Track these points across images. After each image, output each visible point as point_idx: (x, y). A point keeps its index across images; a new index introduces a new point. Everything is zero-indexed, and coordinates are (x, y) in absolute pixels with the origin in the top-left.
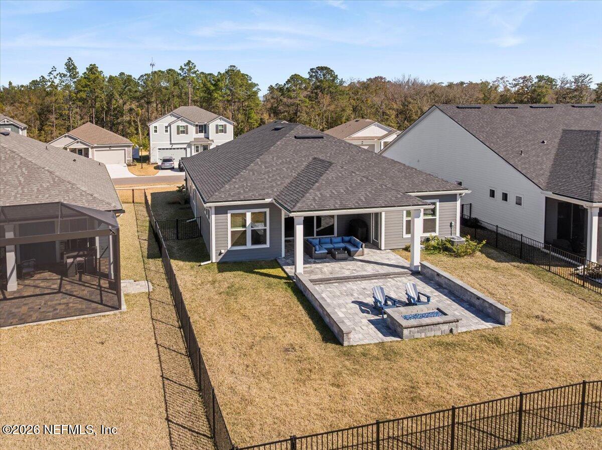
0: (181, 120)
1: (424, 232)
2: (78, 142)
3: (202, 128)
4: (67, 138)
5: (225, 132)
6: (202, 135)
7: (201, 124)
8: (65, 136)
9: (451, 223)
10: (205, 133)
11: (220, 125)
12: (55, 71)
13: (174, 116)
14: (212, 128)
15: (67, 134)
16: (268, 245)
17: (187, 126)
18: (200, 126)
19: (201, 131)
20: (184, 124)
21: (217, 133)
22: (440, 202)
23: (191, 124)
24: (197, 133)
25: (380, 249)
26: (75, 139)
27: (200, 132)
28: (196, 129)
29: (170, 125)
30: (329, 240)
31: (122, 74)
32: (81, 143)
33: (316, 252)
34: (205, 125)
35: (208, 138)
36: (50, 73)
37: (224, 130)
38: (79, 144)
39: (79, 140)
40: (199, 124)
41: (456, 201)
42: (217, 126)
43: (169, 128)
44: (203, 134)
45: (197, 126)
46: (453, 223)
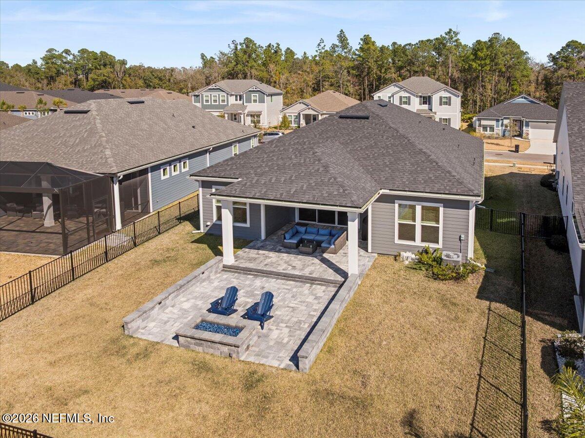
0: (404, 91)
1: (422, 241)
2: (309, 109)
3: (426, 99)
4: (302, 105)
5: (450, 105)
6: (426, 107)
7: (424, 95)
8: (300, 103)
9: (460, 237)
10: (429, 104)
11: (444, 97)
12: (323, 42)
13: (397, 86)
14: (435, 99)
15: (301, 101)
16: (248, 225)
17: (409, 97)
18: (424, 97)
19: (425, 103)
20: (407, 95)
21: (441, 104)
22: (444, 207)
23: (414, 95)
24: (420, 104)
25: (367, 251)
26: (308, 106)
27: (423, 104)
28: (420, 100)
29: (393, 96)
30: (315, 230)
31: (394, 44)
32: (312, 109)
33: (285, 241)
34: (430, 97)
35: (431, 110)
36: (319, 45)
37: (448, 102)
38: (311, 110)
39: (310, 107)
40: (423, 95)
41: (468, 209)
42: (441, 98)
43: (392, 98)
44: (427, 105)
45: (421, 97)
46: (463, 236)
